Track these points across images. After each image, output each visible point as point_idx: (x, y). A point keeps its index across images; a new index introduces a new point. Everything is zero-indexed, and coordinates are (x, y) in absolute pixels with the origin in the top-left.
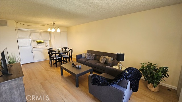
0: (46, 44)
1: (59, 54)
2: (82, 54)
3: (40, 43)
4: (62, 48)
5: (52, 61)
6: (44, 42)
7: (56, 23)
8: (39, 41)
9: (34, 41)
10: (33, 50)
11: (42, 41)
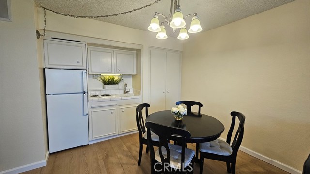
0: (126, 84)
3: (111, 82)
6: (120, 80)
8: (107, 76)
9: (95, 76)
10: (90, 105)
11: (116, 77)
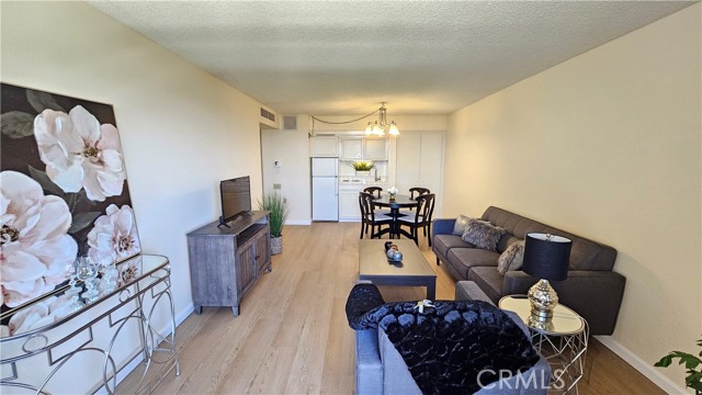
1: (389, 209)
2: (455, 221)
3: (363, 168)
4: (412, 190)
5: (370, 227)
6: (372, 167)
7: (390, 108)
8: (359, 163)
9: (348, 162)
11: (368, 165)
